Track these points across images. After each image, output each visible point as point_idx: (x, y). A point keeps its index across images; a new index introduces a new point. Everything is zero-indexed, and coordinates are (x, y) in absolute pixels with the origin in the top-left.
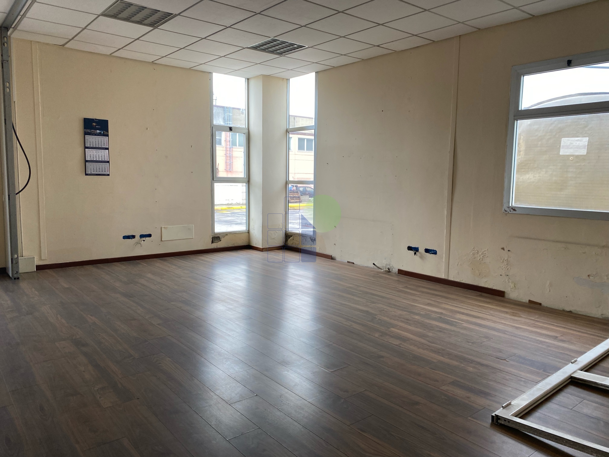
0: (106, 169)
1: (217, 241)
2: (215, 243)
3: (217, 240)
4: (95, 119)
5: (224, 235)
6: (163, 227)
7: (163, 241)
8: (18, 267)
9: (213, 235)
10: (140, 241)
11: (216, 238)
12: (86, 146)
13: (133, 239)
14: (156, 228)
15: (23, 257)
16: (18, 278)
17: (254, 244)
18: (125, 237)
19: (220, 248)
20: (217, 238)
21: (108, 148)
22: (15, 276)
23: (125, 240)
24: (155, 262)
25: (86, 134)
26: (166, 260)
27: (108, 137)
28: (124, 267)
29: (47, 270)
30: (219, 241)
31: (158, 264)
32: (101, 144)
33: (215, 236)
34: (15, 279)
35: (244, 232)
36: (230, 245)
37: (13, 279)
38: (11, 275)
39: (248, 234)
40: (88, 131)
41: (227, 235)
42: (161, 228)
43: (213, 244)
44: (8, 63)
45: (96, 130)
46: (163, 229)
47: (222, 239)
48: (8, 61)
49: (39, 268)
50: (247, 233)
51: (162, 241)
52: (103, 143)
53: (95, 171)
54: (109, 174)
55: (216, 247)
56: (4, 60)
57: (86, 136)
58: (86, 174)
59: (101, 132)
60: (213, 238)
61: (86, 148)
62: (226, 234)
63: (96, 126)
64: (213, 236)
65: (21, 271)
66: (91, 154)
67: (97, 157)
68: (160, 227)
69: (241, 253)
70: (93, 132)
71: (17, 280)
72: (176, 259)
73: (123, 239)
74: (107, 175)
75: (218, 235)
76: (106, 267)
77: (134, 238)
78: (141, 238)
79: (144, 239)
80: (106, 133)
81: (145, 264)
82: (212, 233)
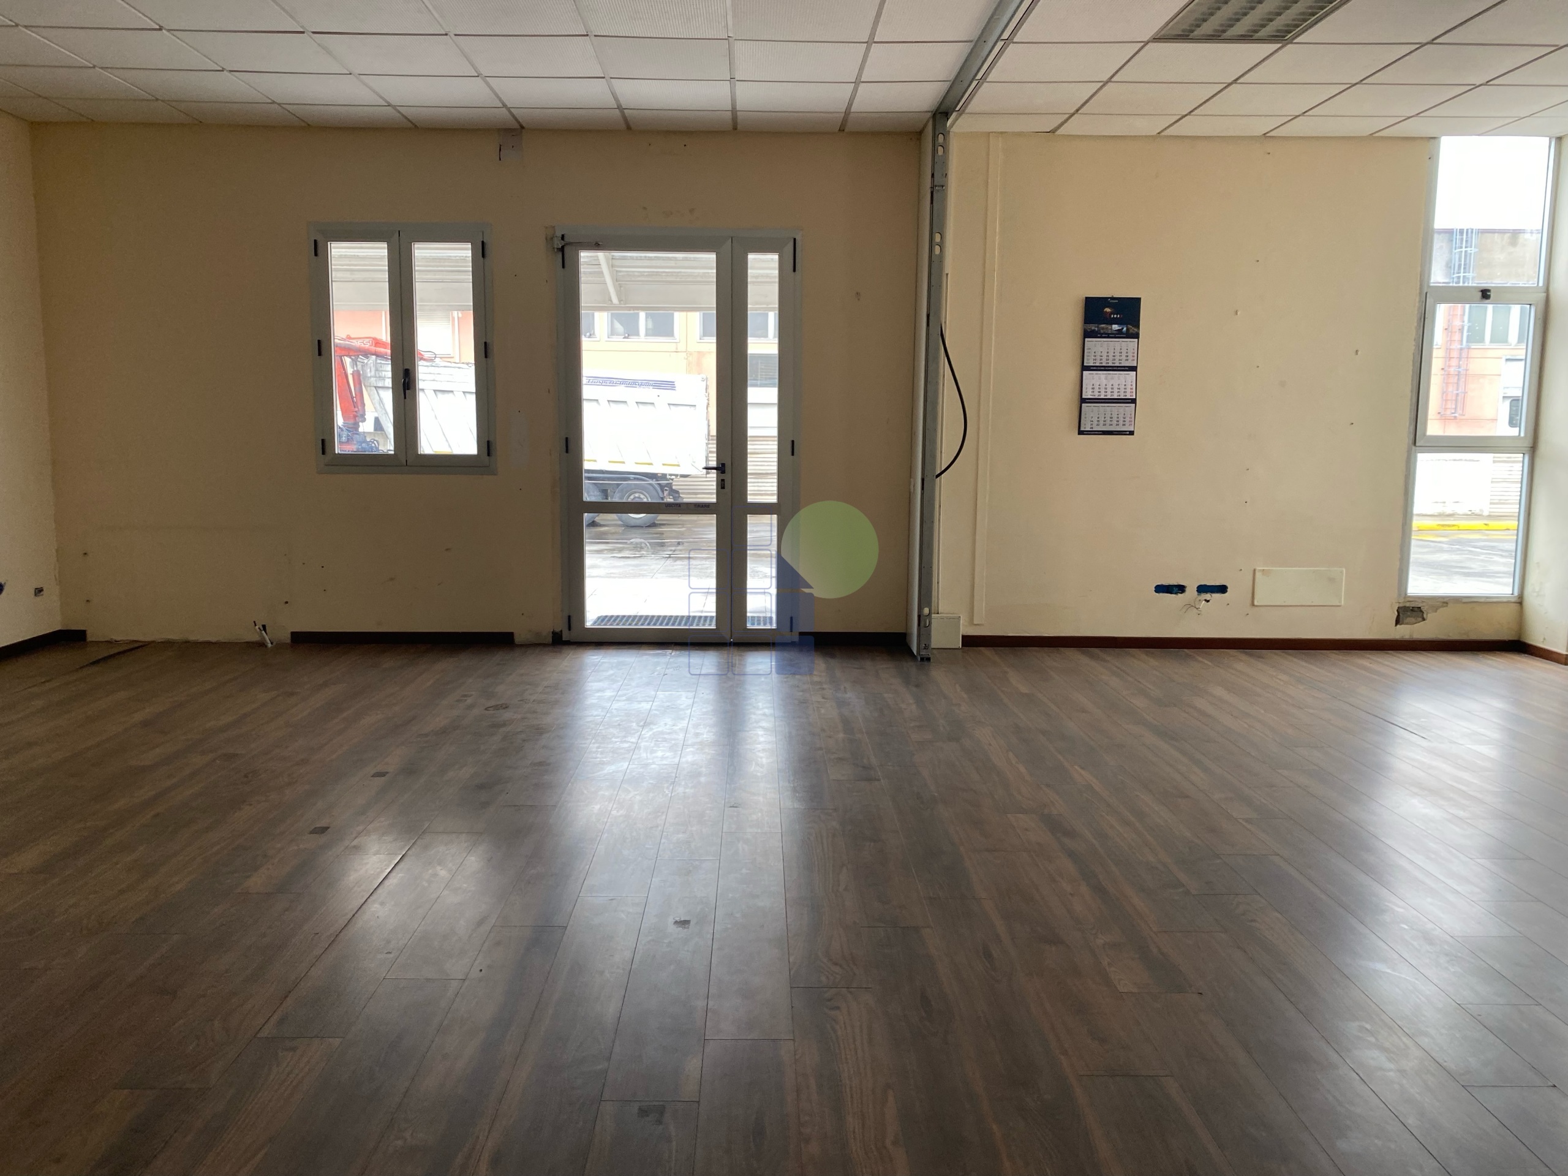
0: (1127, 419)
1: (1413, 620)
2: (1407, 624)
3: (1412, 617)
4: (1110, 298)
5: (1438, 603)
6: (1260, 570)
7: (1257, 606)
8: (929, 635)
9: (1401, 600)
10: (1198, 599)
11: (1410, 611)
12: (1085, 364)
13: (1180, 595)
14: (1241, 570)
15: (938, 613)
16: (928, 659)
17: (1537, 639)
18: (1161, 589)
19: (1420, 641)
20: (1412, 610)
21: (1136, 367)
22: (923, 653)
23: (1161, 594)
24: (1232, 658)
25: (1087, 334)
26: (1263, 658)
27: (1137, 340)
28: (1153, 662)
29: (982, 649)
30: (1421, 619)
31: (1241, 664)
32: (1120, 358)
33: (1408, 605)
34: (922, 659)
35: (1505, 600)
36: (1454, 636)
37: (919, 659)
38: (915, 653)
39: (1516, 607)
40: (1093, 327)
41: (1445, 605)
42: (1255, 570)
43: (1398, 626)
44: (944, 190)
45: (1112, 324)
46: (1258, 575)
47: (1430, 617)
48: (943, 186)
49: (970, 642)
50: (1517, 604)
51: (1253, 605)
52: (1124, 354)
53: (1102, 423)
54: (1133, 431)
55: (1407, 637)
56: (936, 186)
57: (1086, 339)
58: (1081, 433)
59: (1123, 329)
60: (1400, 610)
61: (1085, 368)
62: (1444, 602)
63: (1111, 313)
64: (1401, 605)
65: (933, 645)
66: (1097, 384)
67: (1109, 390)
68: (1253, 569)
69: (1489, 662)
70: (1103, 328)
71: (926, 663)
72: (1290, 658)
73: (1156, 591)
74: (1128, 433)
75: (1417, 604)
76: (1110, 657)
77: (1181, 593)
78: (1200, 593)
79: (1208, 596)
80: (1133, 330)
81: (1206, 662)
82: (1399, 595)
